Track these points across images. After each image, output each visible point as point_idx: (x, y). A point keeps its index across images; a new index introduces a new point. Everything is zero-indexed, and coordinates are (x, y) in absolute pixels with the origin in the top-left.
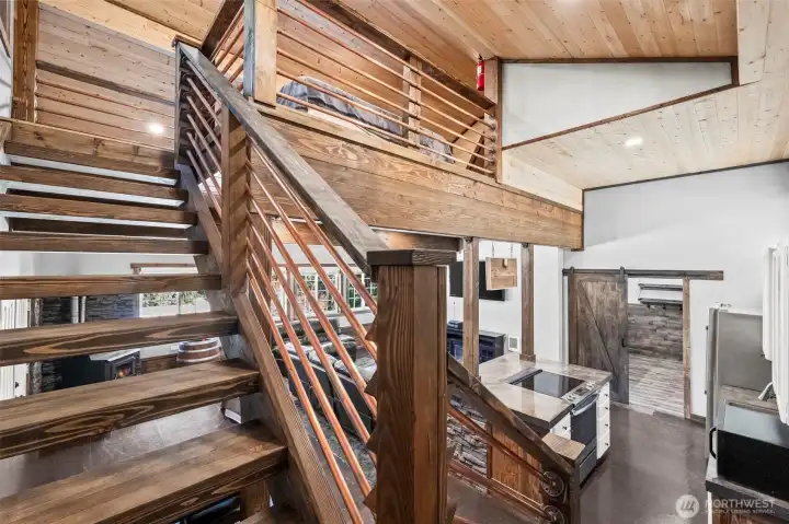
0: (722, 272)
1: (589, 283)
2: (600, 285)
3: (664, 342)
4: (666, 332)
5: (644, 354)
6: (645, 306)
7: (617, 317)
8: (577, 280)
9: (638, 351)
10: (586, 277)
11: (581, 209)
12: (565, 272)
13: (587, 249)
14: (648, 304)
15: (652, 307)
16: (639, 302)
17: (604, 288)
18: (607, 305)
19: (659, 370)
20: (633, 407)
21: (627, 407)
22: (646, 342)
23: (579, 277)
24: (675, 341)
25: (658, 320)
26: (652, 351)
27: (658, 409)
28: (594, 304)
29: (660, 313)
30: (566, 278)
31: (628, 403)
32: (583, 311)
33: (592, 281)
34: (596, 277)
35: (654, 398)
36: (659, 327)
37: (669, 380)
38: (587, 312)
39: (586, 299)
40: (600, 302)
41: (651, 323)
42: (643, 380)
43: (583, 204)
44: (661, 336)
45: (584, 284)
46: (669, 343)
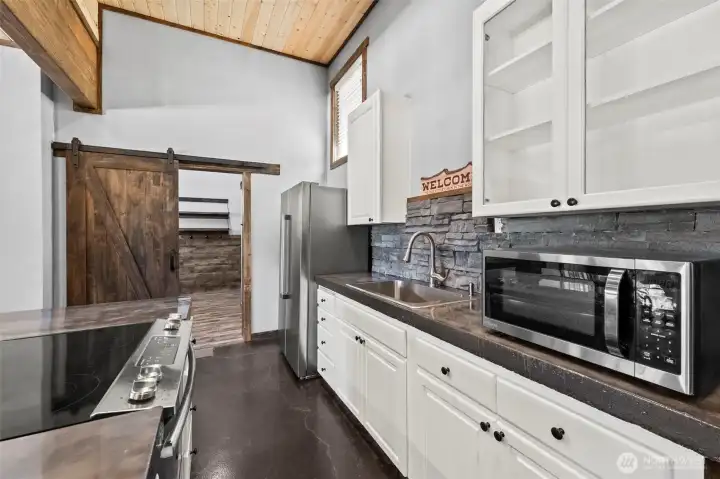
0: (279, 166)
1: (113, 172)
2: (134, 175)
3: (191, 275)
4: (193, 264)
7: (163, 225)
8: (87, 166)
10: (105, 161)
12: (58, 149)
13: (109, 114)
17: (140, 180)
18: (148, 208)
23: (91, 160)
24: (200, 271)
25: (185, 252)
28: (122, 207)
29: (188, 244)
30: (61, 161)
32: (100, 222)
33: (117, 168)
36: (186, 260)
38: (109, 221)
39: (106, 199)
40: (134, 203)
44: (190, 268)
45: (101, 172)
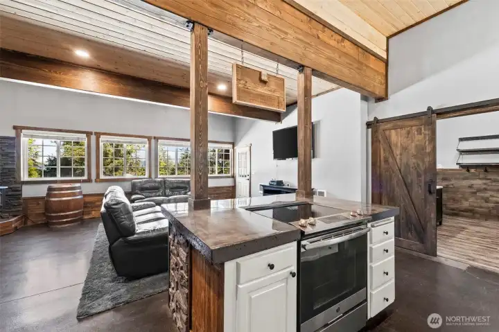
1: (393, 131)
2: (404, 131)
3: (485, 205)
4: (487, 194)
5: (463, 216)
6: (464, 171)
7: (423, 162)
8: (380, 130)
9: (456, 213)
10: (389, 126)
11: (385, 57)
12: (369, 125)
13: (391, 97)
14: (467, 167)
15: (472, 170)
16: (457, 167)
17: (408, 133)
18: (413, 151)
19: (478, 229)
20: (442, 260)
21: (435, 259)
22: (465, 204)
23: (383, 127)
25: (478, 183)
26: (471, 213)
27: (475, 264)
28: (397, 152)
29: (481, 176)
30: (370, 130)
31: (436, 255)
32: (386, 161)
33: (395, 128)
34: (399, 123)
35: (472, 254)
36: (479, 190)
37: (489, 238)
38: (391, 160)
39: (390, 148)
40: (405, 149)
41: (471, 187)
42: (459, 236)
43: (387, 50)
44: (482, 198)
45: (387, 133)
46: (491, 205)
